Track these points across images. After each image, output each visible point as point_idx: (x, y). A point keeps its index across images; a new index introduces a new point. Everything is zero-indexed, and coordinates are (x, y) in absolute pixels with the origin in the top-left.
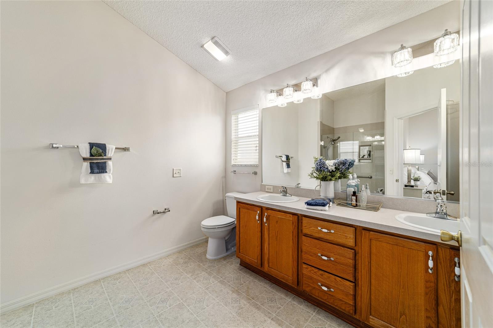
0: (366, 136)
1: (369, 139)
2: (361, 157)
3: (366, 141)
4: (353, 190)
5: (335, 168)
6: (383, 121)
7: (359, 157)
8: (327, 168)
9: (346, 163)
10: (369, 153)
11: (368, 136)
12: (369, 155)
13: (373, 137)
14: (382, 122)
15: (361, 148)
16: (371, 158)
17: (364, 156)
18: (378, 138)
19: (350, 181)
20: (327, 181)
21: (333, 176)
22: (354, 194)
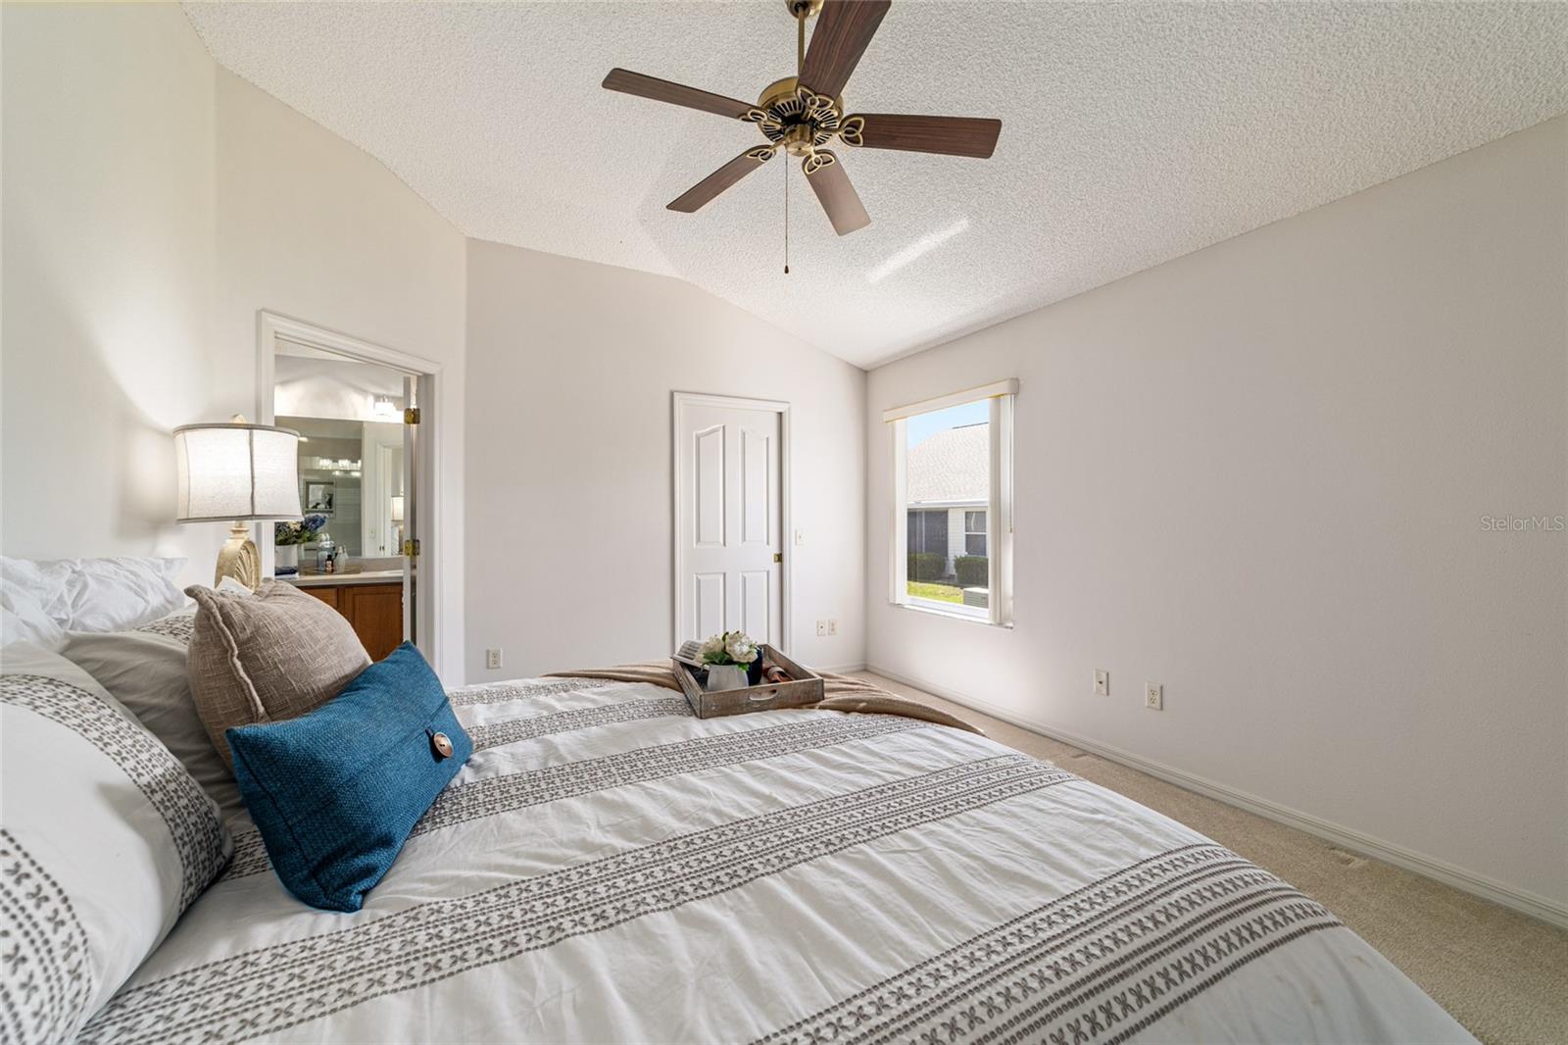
0: (318, 458)
1: (325, 464)
2: (310, 506)
3: (317, 468)
4: (326, 553)
5: (301, 527)
6: (358, 437)
7: (307, 507)
8: (289, 527)
9: (317, 520)
10: (328, 498)
11: (323, 458)
12: (330, 503)
13: (335, 460)
14: (355, 440)
15: (311, 486)
16: (333, 509)
17: (318, 504)
18: (344, 463)
19: (322, 543)
20: (289, 544)
21: (298, 537)
22: (330, 558)
